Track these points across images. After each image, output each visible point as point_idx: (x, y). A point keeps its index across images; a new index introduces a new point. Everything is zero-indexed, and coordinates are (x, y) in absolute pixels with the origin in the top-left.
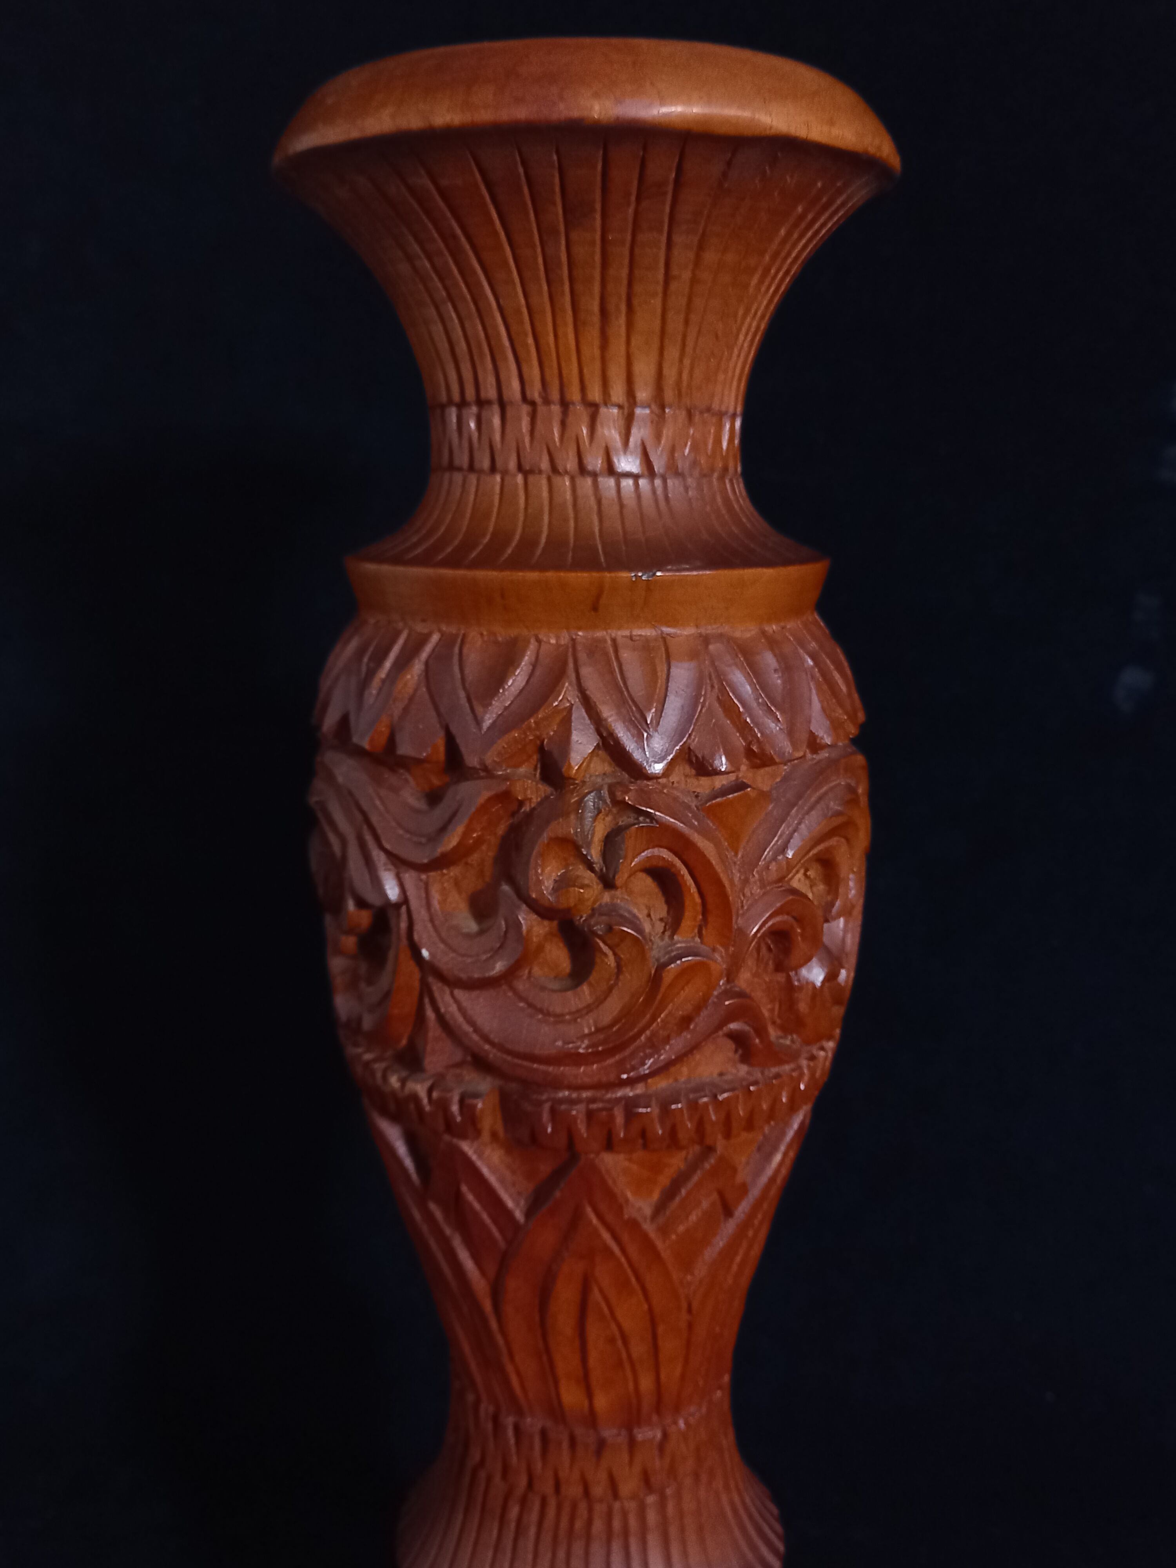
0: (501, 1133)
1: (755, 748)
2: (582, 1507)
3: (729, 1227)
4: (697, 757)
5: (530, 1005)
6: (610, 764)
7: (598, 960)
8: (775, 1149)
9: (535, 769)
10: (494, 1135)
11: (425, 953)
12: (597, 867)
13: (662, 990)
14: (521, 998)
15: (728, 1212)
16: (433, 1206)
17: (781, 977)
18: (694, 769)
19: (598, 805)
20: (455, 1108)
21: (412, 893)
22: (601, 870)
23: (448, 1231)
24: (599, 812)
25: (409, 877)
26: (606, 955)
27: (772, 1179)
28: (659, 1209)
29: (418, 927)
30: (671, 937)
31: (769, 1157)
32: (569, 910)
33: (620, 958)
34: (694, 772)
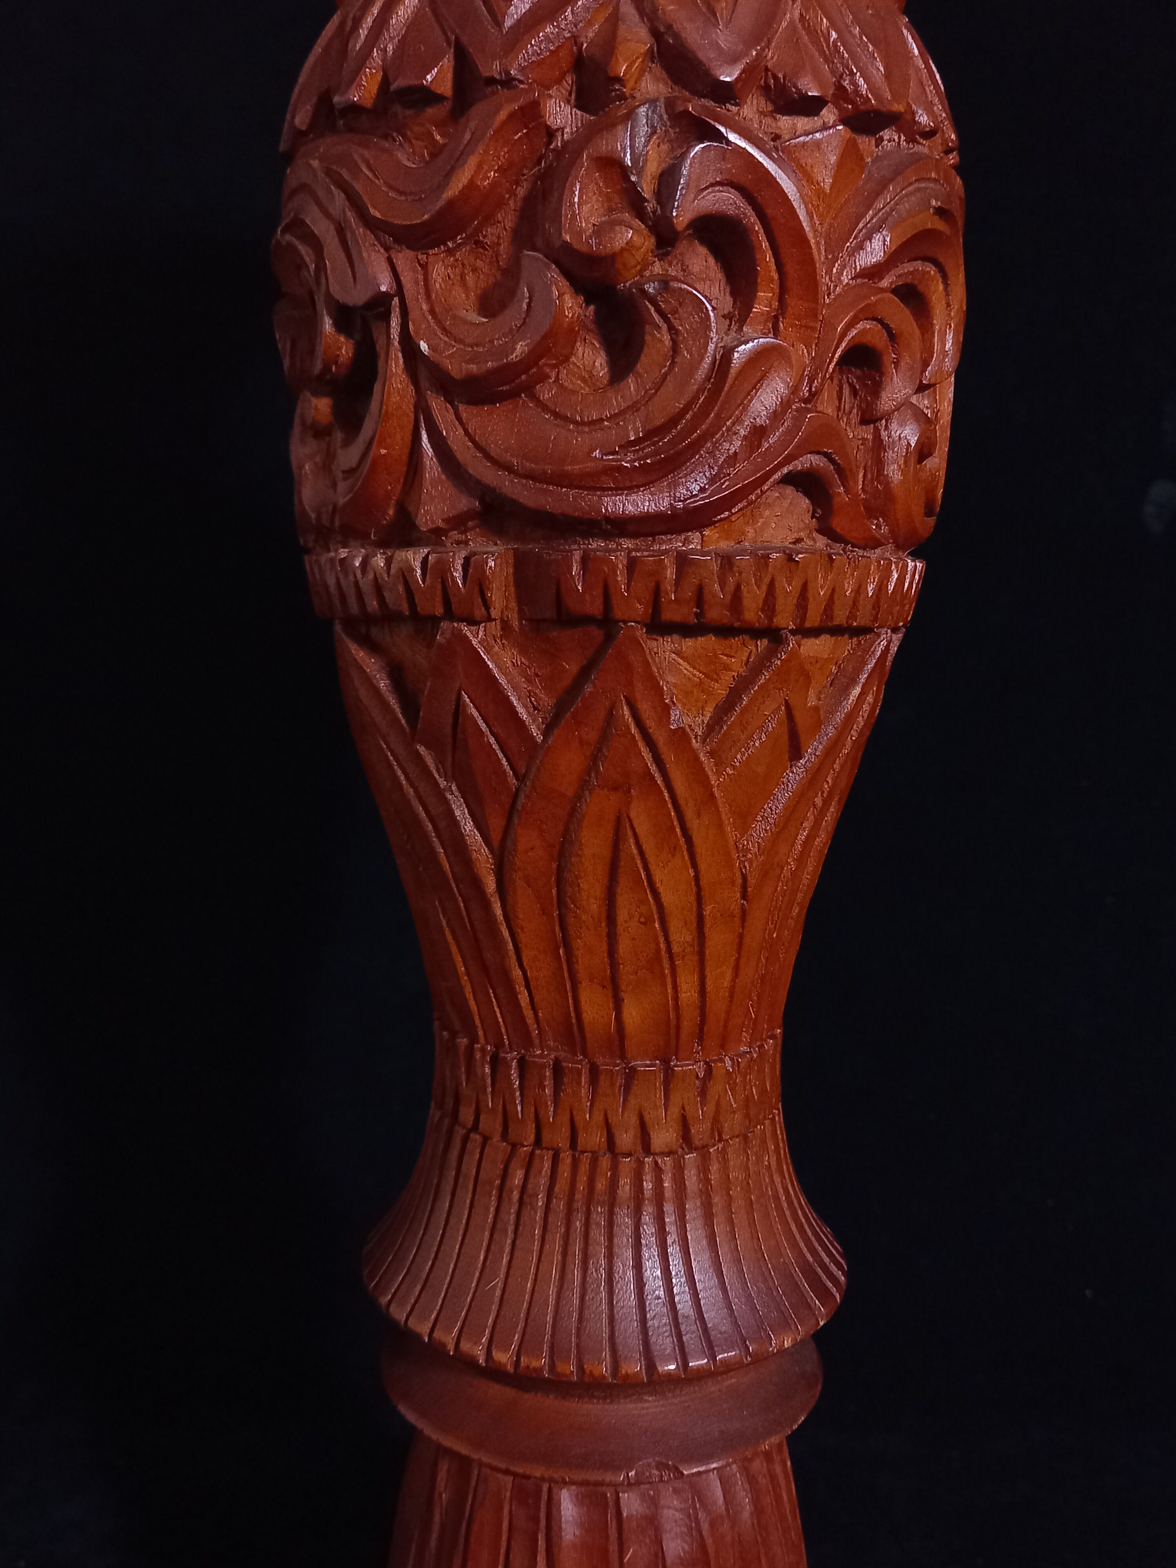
0: (515, 624)
1: (846, 83)
2: (605, 1162)
3: (796, 775)
4: (775, 77)
5: (556, 415)
6: (666, 84)
7: (648, 338)
8: (853, 682)
9: (570, 94)
10: (506, 626)
11: (424, 346)
12: (649, 207)
13: (730, 381)
14: (545, 407)
15: (796, 753)
16: (422, 749)
17: (867, 433)
18: (772, 101)
19: (652, 120)
20: (458, 575)
21: (407, 280)
22: (654, 212)
23: (442, 783)
24: (654, 132)
25: (404, 259)
26: (658, 328)
27: (850, 718)
28: (712, 727)
29: (414, 315)
30: (740, 329)
31: (845, 691)
32: (613, 257)
33: (677, 332)
34: (770, 107)
